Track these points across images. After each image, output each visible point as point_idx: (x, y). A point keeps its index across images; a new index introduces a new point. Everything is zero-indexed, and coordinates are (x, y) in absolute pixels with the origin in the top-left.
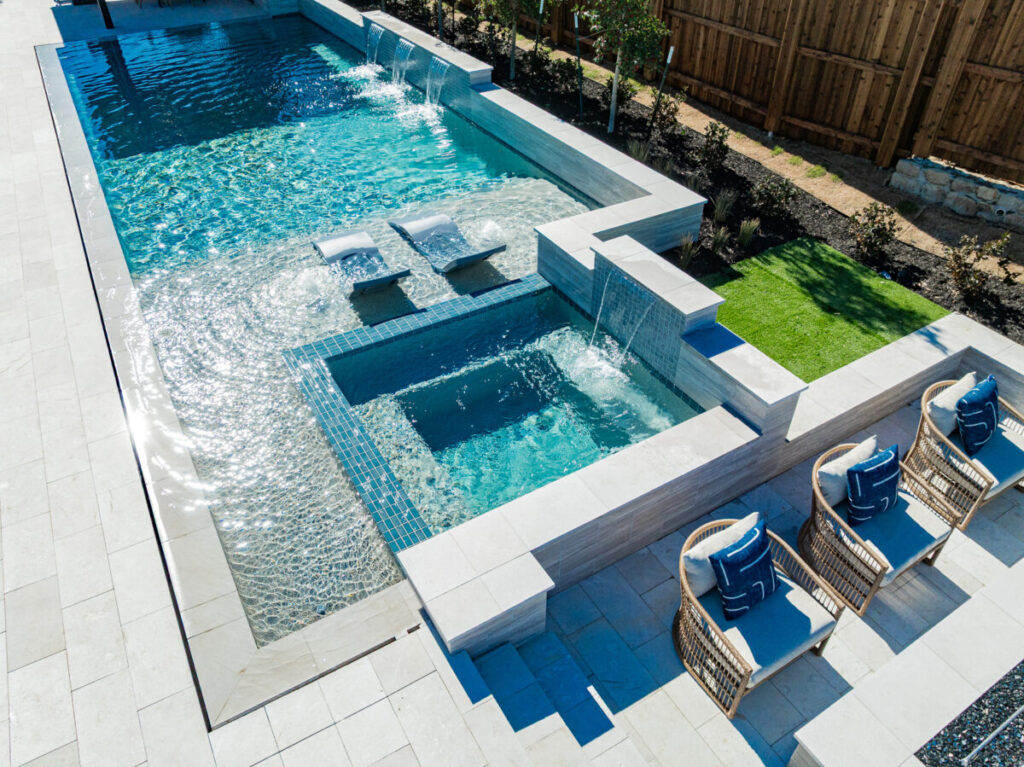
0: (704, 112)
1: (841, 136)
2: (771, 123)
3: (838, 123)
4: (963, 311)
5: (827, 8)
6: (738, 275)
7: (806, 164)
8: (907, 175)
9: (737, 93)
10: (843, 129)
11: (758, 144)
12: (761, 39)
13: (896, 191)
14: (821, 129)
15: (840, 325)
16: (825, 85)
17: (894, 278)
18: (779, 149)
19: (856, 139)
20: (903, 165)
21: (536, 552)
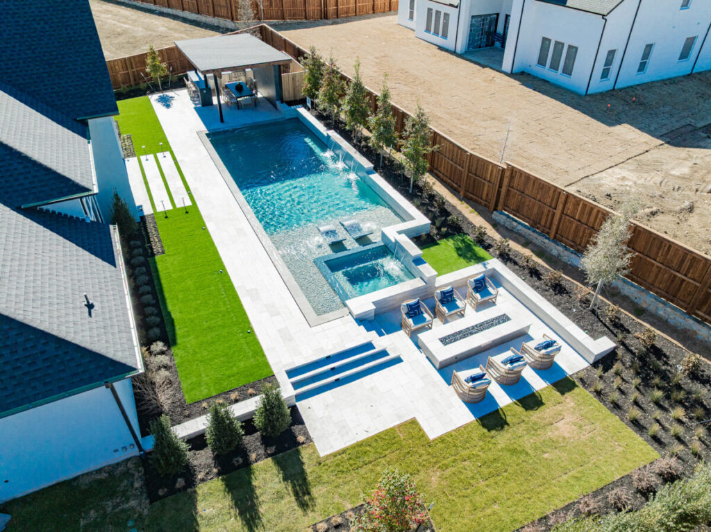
1: (481, 201)
2: (462, 193)
4: (498, 258)
5: (475, 164)
6: (437, 244)
7: (470, 208)
8: (496, 215)
10: (481, 198)
11: (458, 200)
12: (459, 167)
13: (494, 220)
14: (475, 197)
15: (462, 260)
16: (476, 185)
17: (483, 247)
18: (463, 202)
19: (485, 202)
20: (495, 212)
21: (373, 303)
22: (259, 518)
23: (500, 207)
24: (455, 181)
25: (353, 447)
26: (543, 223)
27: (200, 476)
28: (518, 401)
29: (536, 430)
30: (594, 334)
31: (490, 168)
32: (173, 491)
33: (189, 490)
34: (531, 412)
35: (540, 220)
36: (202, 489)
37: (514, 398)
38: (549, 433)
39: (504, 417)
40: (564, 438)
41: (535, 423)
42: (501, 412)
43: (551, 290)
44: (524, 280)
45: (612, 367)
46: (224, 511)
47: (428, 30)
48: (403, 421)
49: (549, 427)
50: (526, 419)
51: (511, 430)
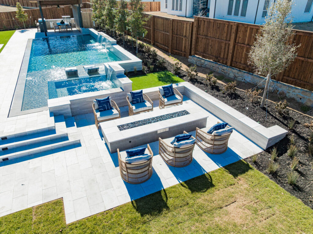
0: (160, 50)
1: (182, 53)
2: (170, 51)
3: (181, 50)
4: (189, 81)
5: (176, 26)
7: (174, 59)
8: (191, 59)
9: (165, 46)
10: (182, 51)
11: (167, 55)
12: (167, 33)
13: (189, 62)
14: (178, 51)
15: (160, 82)
16: (178, 42)
17: (179, 77)
18: (170, 56)
19: (184, 53)
20: (190, 57)
21: (71, 101)
23: (193, 53)
24: (166, 45)
26: (222, 56)
28: (185, 182)
29: (201, 215)
30: (266, 124)
31: (185, 26)
34: (198, 195)
35: (220, 54)
37: (181, 179)
38: (217, 219)
39: (165, 199)
40: (235, 225)
41: (201, 207)
42: (163, 194)
43: (228, 97)
44: (206, 92)
45: (286, 152)
47: (173, 9)
49: (217, 211)
50: (191, 202)
51: (170, 214)
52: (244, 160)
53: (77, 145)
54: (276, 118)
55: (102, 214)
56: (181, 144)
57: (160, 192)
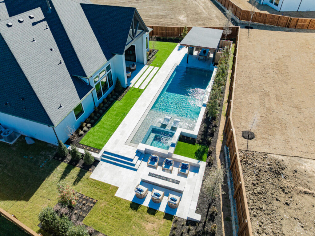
4: (207, 163)
6: (194, 144)
7: (222, 139)
11: (222, 133)
13: (224, 148)
14: (227, 136)
15: (194, 155)
17: (208, 156)
18: (223, 135)
20: (225, 146)
21: (146, 149)
22: (64, 179)
23: (227, 145)
25: (97, 181)
27: (65, 161)
28: (149, 208)
29: (141, 219)
30: (199, 211)
32: (58, 159)
33: (61, 162)
34: (147, 214)
36: (63, 164)
37: (149, 206)
38: (143, 223)
39: (139, 207)
40: (145, 228)
41: (144, 217)
42: (140, 206)
46: (61, 172)
48: (115, 185)
49: (146, 222)
50: (144, 214)
51: (136, 212)
52: (175, 216)
53: (136, 170)
54: (208, 212)
55: (123, 199)
56: (154, 196)
57: (139, 205)
